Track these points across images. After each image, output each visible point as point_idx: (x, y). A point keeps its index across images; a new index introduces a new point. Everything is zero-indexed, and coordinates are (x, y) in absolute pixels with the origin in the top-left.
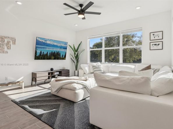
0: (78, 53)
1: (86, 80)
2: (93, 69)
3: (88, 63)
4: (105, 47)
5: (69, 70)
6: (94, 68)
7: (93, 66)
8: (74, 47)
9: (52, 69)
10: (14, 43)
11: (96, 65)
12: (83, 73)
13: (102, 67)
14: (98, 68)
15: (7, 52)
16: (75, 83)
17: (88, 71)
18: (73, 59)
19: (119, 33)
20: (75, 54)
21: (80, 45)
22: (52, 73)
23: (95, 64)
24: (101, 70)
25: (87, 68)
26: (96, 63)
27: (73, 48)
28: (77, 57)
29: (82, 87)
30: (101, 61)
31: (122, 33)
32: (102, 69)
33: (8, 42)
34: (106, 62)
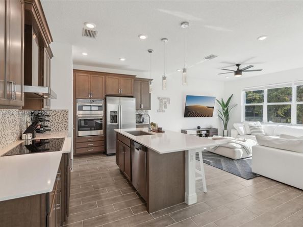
0: (227, 109)
1: (244, 141)
2: (251, 130)
3: (242, 121)
4: (269, 102)
5: (217, 129)
6: (251, 128)
7: (251, 127)
8: (223, 101)
9: (199, 128)
10: (169, 103)
11: (254, 125)
12: (236, 134)
13: (262, 128)
14: (257, 129)
15: (164, 111)
16: (233, 142)
17: (243, 132)
18: (221, 116)
19: (291, 84)
20: (223, 110)
21: (230, 98)
22: (199, 132)
23: (252, 123)
24: (261, 132)
25: (242, 128)
26: (255, 122)
27: (221, 102)
28: (226, 114)
29: (240, 146)
30: (261, 120)
31: (295, 84)
32: (263, 130)
33: (165, 102)
34: (270, 122)
